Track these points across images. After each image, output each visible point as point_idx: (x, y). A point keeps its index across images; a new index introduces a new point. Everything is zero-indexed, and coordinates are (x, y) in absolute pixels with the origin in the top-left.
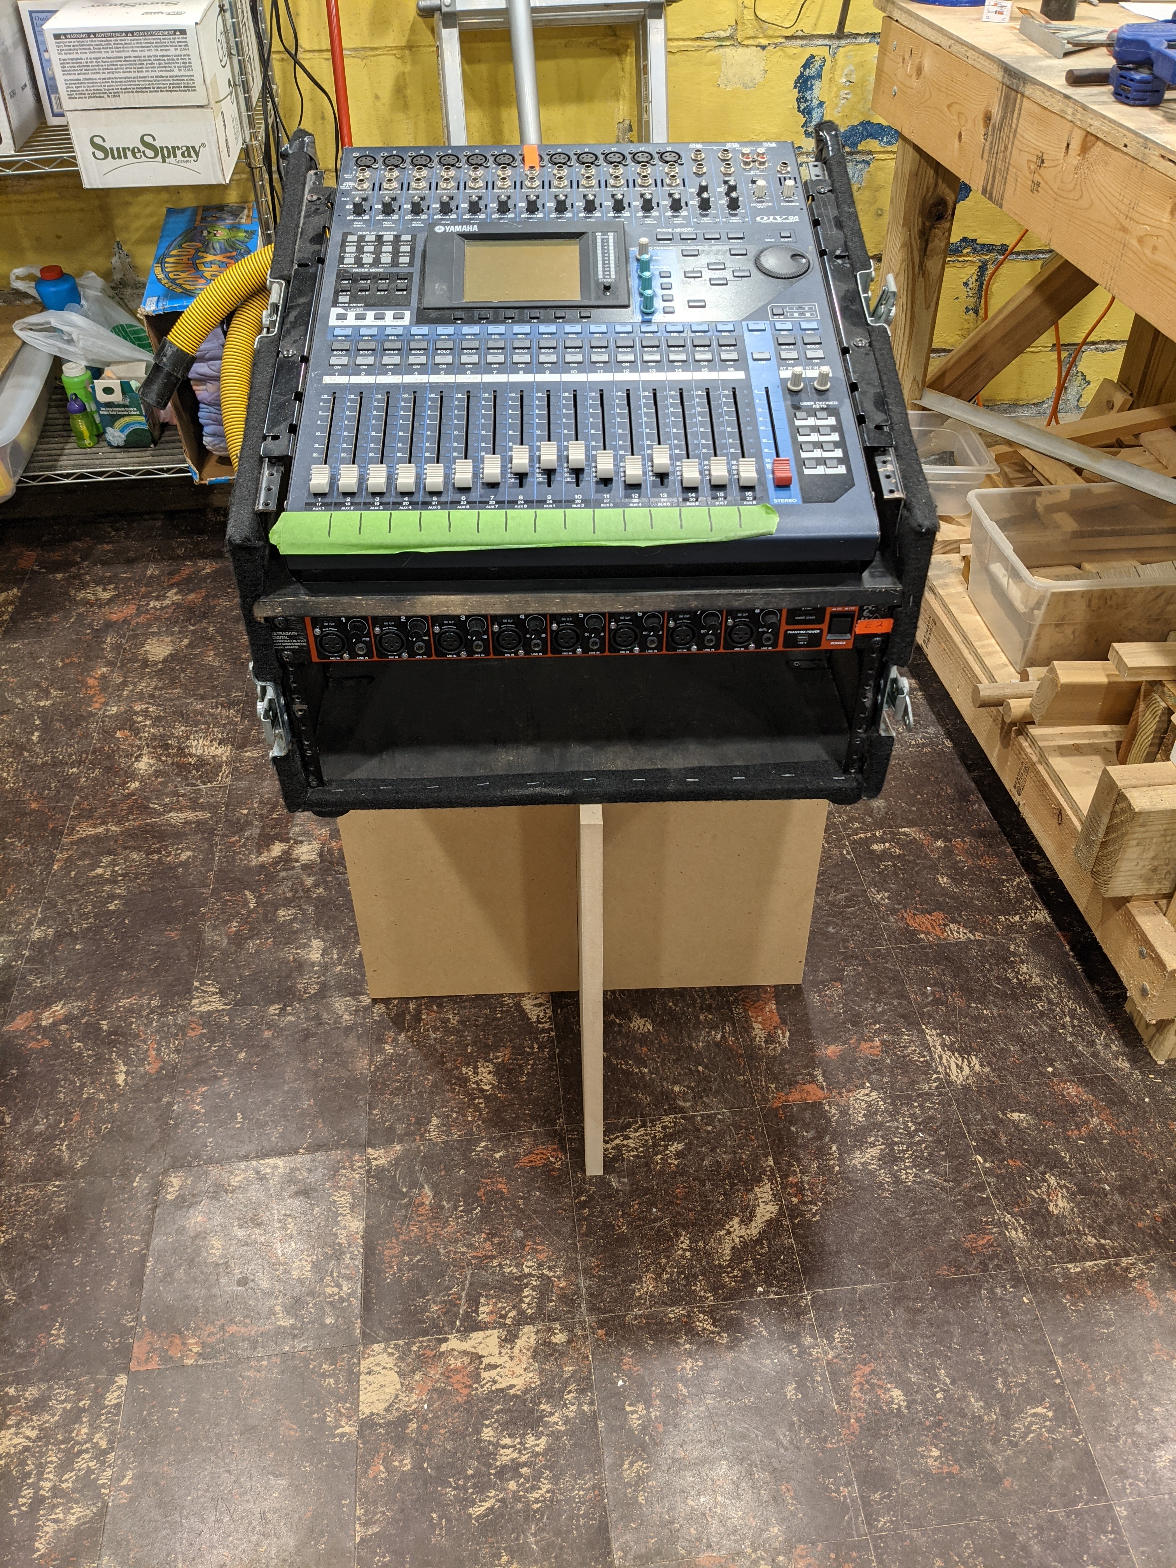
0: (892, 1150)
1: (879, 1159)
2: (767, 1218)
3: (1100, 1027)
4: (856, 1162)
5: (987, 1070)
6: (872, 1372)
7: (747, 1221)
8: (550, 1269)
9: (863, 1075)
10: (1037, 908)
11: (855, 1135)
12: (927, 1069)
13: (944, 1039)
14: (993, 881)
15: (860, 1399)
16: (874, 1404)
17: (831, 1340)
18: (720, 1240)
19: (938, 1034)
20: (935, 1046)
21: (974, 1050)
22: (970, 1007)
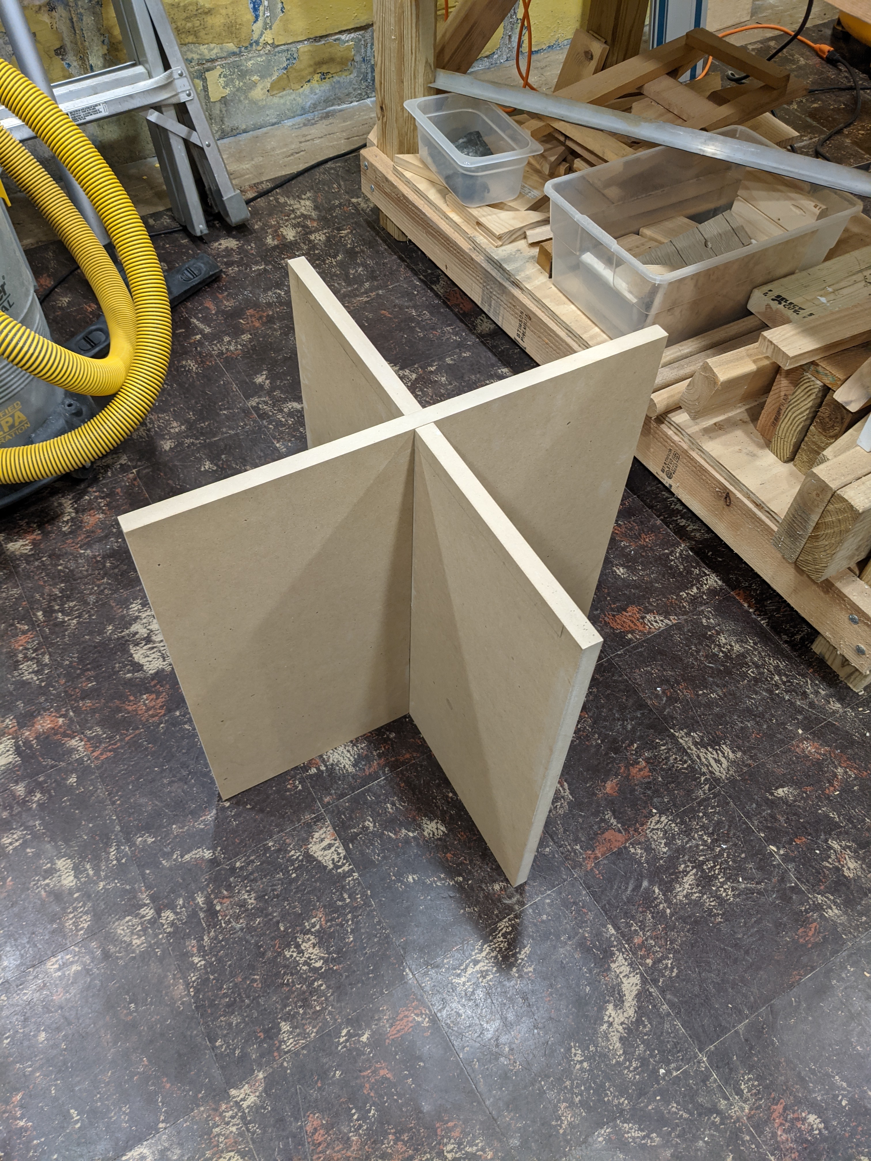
0: (703, 871)
1: (698, 885)
2: (635, 993)
3: (803, 676)
4: (680, 897)
5: (739, 754)
6: (785, 1109)
7: (619, 1003)
8: (471, 1144)
9: (646, 802)
10: (706, 575)
11: (668, 869)
12: (693, 774)
13: (693, 737)
14: (660, 558)
15: (787, 1140)
16: (800, 1140)
17: (739, 1092)
18: (606, 1036)
19: (686, 734)
20: (689, 748)
21: (721, 739)
22: (698, 695)
